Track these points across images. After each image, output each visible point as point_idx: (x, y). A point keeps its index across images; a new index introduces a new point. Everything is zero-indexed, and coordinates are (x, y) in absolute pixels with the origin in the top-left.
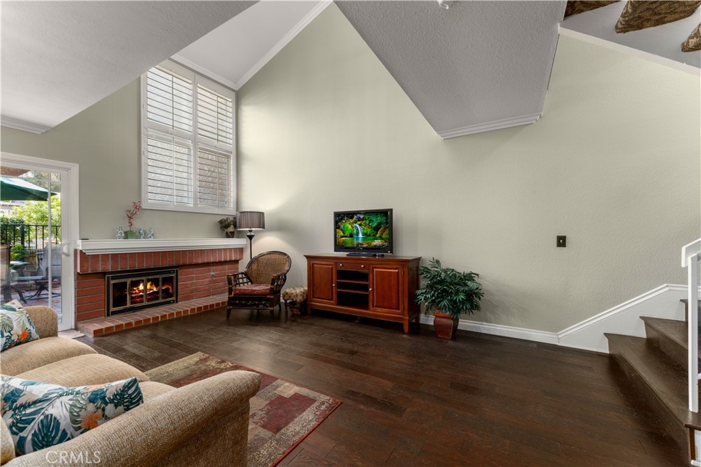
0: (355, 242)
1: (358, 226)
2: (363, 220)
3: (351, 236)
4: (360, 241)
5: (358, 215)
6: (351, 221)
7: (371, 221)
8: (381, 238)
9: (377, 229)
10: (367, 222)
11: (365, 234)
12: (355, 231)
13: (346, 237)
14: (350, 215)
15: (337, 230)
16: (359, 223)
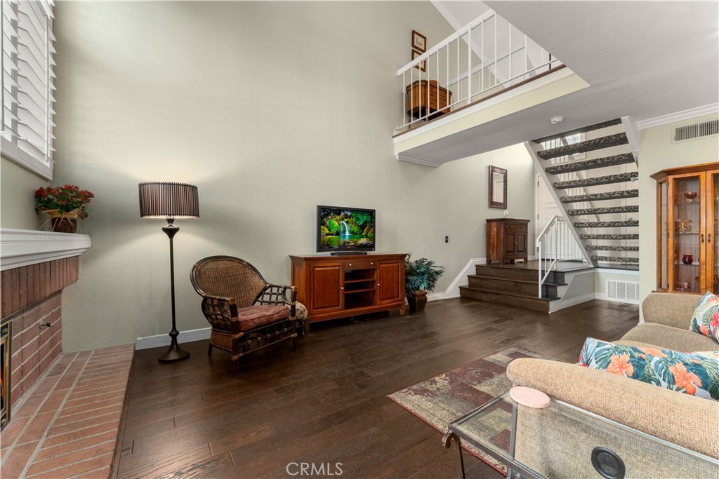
0: (342, 240)
1: (345, 224)
2: (350, 218)
3: (338, 234)
4: (347, 239)
5: (346, 212)
6: (338, 218)
7: (358, 219)
8: (366, 236)
9: (363, 227)
10: (354, 220)
11: (352, 232)
12: (342, 229)
13: (332, 235)
14: (338, 211)
15: (322, 227)
16: (346, 220)
